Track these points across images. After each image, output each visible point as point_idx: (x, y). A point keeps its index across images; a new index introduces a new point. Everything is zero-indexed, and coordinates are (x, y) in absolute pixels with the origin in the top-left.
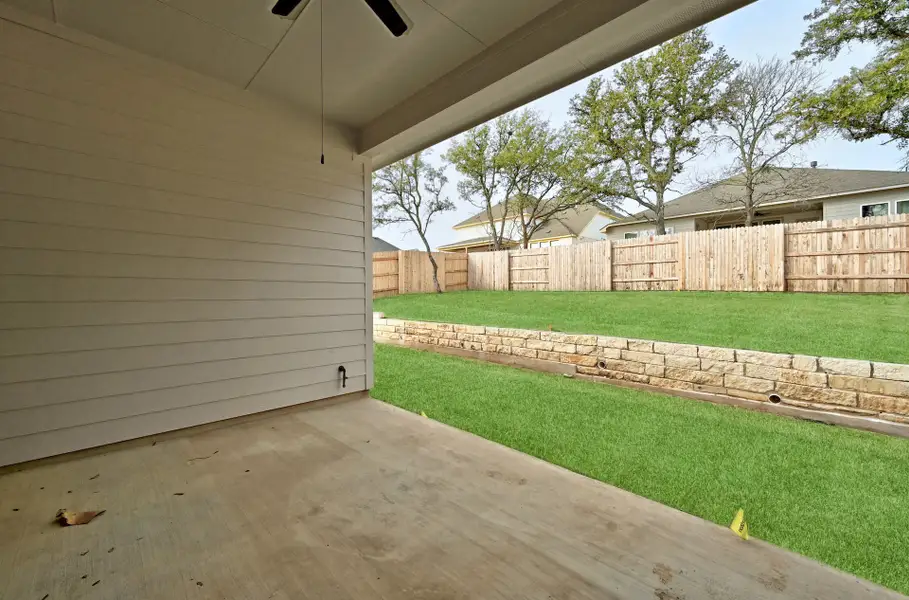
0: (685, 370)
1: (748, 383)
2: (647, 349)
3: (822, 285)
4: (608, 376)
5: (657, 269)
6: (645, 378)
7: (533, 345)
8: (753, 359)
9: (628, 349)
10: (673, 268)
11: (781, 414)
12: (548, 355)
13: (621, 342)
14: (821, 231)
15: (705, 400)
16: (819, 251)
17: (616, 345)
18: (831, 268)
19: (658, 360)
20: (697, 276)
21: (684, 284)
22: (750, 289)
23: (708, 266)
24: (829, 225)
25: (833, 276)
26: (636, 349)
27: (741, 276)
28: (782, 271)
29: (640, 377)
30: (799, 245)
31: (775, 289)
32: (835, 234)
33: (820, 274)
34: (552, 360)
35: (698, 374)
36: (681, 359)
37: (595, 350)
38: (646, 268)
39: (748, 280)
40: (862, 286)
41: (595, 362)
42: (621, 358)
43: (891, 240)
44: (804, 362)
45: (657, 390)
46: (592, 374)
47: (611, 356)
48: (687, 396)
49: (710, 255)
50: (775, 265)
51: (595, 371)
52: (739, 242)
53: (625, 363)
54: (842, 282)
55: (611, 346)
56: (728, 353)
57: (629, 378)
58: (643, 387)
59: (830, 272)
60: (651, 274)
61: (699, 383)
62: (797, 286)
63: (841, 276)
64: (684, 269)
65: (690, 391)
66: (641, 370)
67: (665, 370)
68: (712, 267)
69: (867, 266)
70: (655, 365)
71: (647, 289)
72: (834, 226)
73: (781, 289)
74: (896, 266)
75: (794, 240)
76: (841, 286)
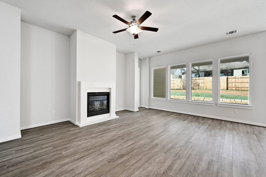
3: (234, 89)
5: (200, 84)
10: (204, 84)
16: (233, 82)
18: (236, 85)
20: (209, 86)
21: (206, 87)
23: (211, 84)
24: (235, 77)
25: (236, 87)
28: (226, 86)
30: (229, 80)
32: (236, 79)
33: (234, 86)
38: (198, 84)
40: (241, 89)
43: (246, 80)
50: (225, 84)
62: (229, 88)
63: (237, 87)
64: (206, 84)
69: (242, 85)
73: (226, 89)
74: (247, 85)
75: (229, 79)
76: (237, 89)
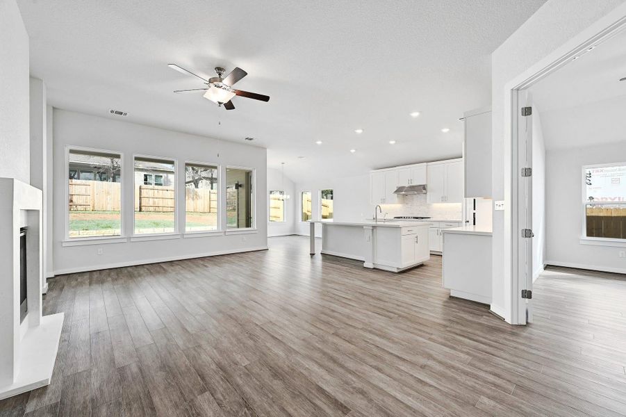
5: (75, 198)
10: (86, 199)
14: (151, 189)
16: (150, 196)
18: (154, 203)
20: (100, 203)
21: (93, 207)
23: (107, 199)
33: (151, 205)
40: (163, 209)
60: (71, 201)
62: (143, 209)
63: (157, 206)
64: (94, 199)
69: (164, 202)
74: (171, 203)
75: (142, 191)
76: (157, 209)
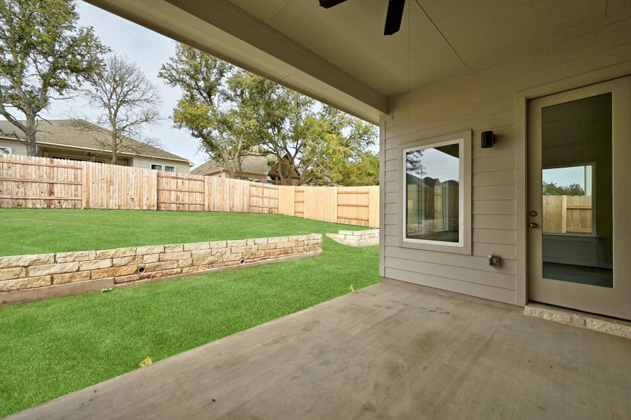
0: (204, 258)
1: (233, 257)
2: (179, 249)
3: (174, 207)
4: (148, 278)
5: (57, 189)
6: (179, 270)
7: (44, 272)
8: (234, 244)
9: (165, 252)
10: (76, 190)
11: (246, 268)
12: (73, 277)
13: (159, 248)
14: (173, 178)
15: (216, 272)
16: (172, 188)
17: (154, 251)
18: (177, 198)
19: (187, 256)
20: (98, 198)
21: (88, 203)
22: (138, 208)
23: (108, 191)
24: (177, 175)
25: (178, 202)
26: (171, 251)
27: (132, 199)
28: (156, 197)
29: (176, 270)
30: (164, 183)
31: (152, 209)
32: (179, 180)
33: (173, 201)
34: (77, 281)
35: (211, 259)
36: (201, 251)
37: (134, 259)
38: (45, 187)
39: (137, 203)
40: (189, 208)
41: (135, 269)
42: (159, 261)
44: (250, 242)
45: (188, 275)
46: (133, 281)
47: (150, 261)
48: (206, 273)
49: (111, 183)
50: (152, 194)
51: (136, 276)
52: (132, 177)
53: (163, 263)
54: (181, 206)
55: (149, 254)
56: (224, 243)
57: (167, 274)
58: (179, 277)
59: (177, 200)
60: (51, 193)
61: (211, 263)
62: (163, 207)
63: (181, 202)
64: (88, 191)
65: (207, 270)
66: (175, 265)
67: (193, 261)
68: (112, 191)
69: (191, 198)
70: (185, 259)
71: (45, 206)
72: (179, 176)
73: (156, 208)
75: (161, 180)
76: (181, 208)
